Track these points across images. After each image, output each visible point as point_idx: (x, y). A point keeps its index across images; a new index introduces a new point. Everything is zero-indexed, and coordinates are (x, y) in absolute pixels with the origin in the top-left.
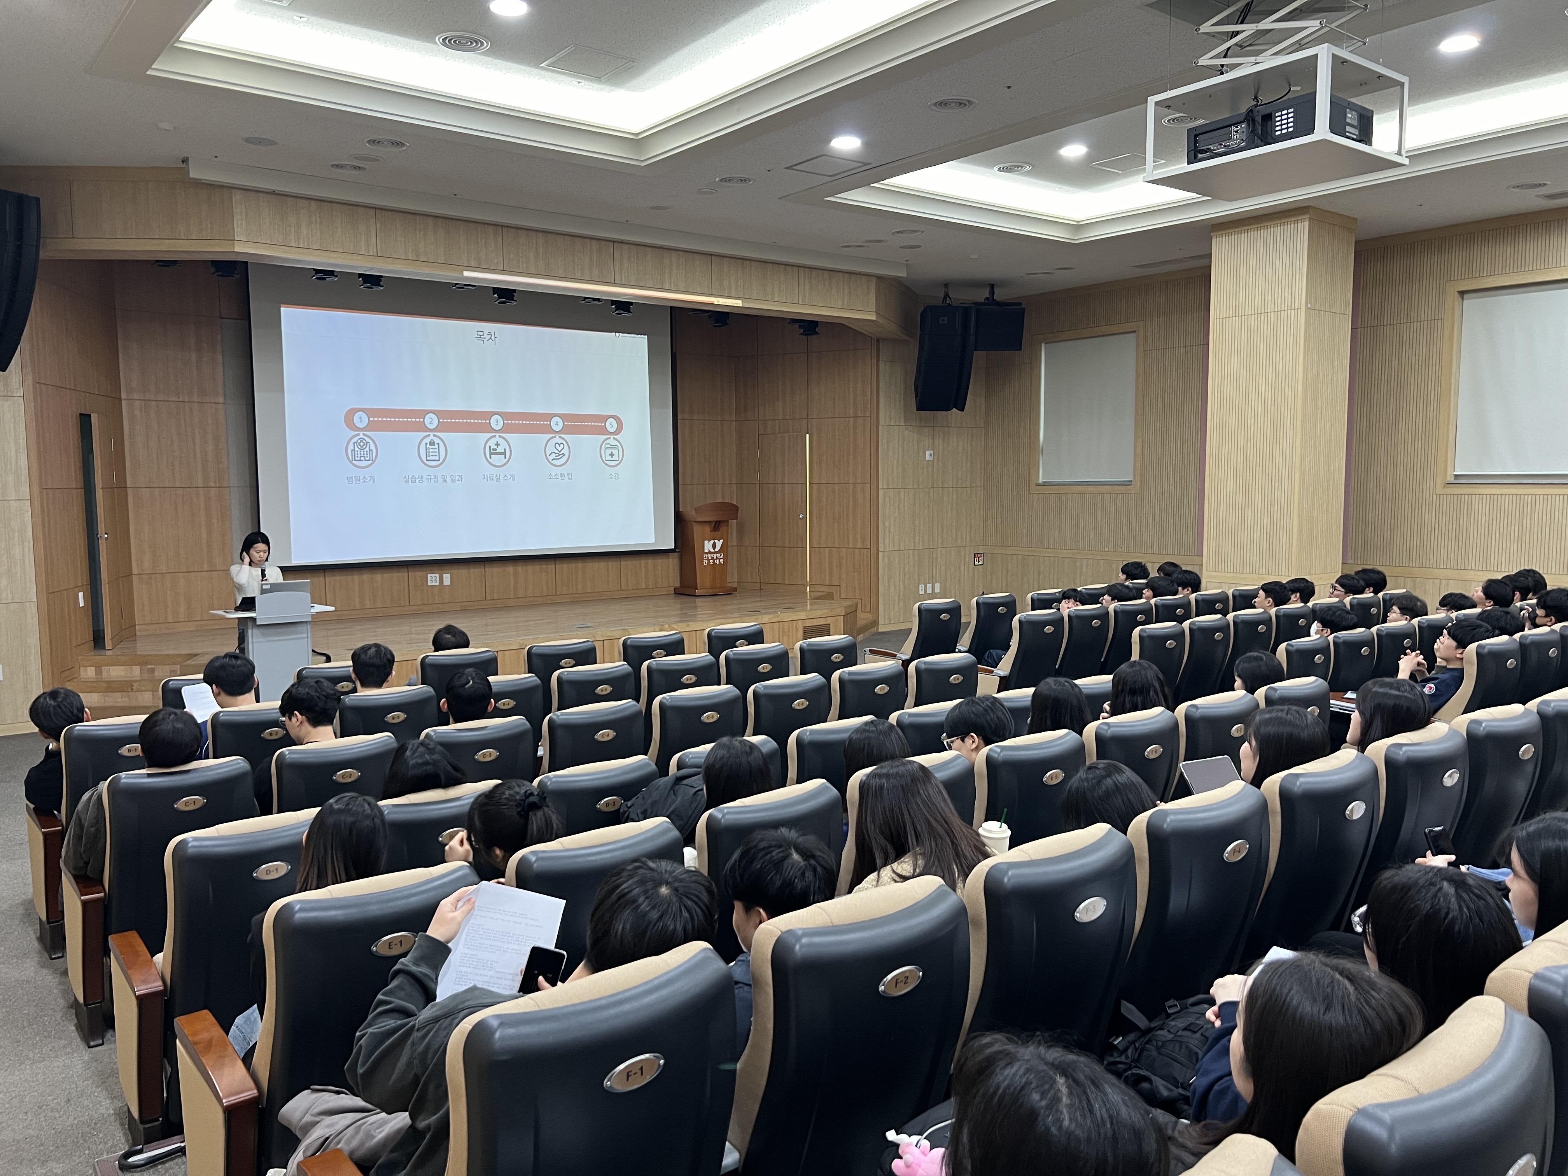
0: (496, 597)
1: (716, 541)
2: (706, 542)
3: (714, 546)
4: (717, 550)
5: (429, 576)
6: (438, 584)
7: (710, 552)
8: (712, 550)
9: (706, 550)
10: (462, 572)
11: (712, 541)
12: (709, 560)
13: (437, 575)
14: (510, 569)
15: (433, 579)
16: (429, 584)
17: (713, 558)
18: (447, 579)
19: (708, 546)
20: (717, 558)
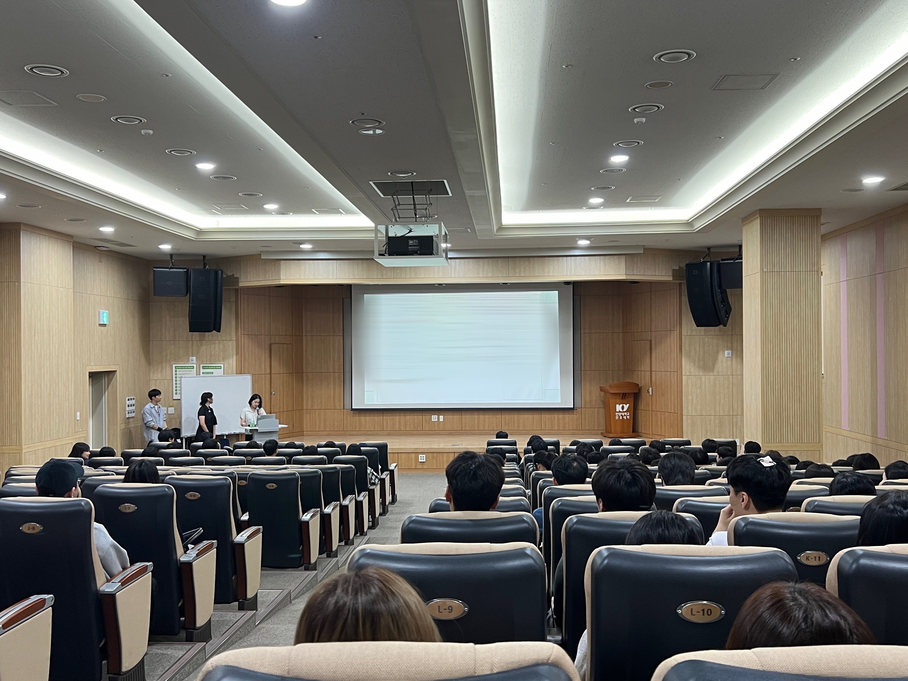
0: (467, 429)
1: (624, 405)
2: (617, 405)
3: (623, 408)
4: (624, 410)
5: (432, 416)
6: (437, 420)
7: (620, 412)
8: (621, 411)
9: (617, 410)
10: (450, 417)
11: (621, 405)
12: (619, 416)
13: (437, 416)
14: (476, 416)
15: (434, 418)
16: (433, 420)
17: (622, 415)
18: (441, 418)
19: (619, 408)
20: (625, 415)
